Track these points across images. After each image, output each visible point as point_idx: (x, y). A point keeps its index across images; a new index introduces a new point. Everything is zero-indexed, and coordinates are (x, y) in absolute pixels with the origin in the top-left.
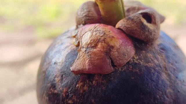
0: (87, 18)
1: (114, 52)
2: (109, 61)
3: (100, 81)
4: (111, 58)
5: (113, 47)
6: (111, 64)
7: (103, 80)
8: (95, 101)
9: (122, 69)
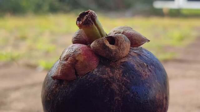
0: (75, 39)
1: (77, 65)
2: (73, 71)
3: (66, 85)
4: (75, 69)
5: (77, 61)
6: (74, 73)
7: (67, 84)
8: (60, 99)
9: (82, 77)
